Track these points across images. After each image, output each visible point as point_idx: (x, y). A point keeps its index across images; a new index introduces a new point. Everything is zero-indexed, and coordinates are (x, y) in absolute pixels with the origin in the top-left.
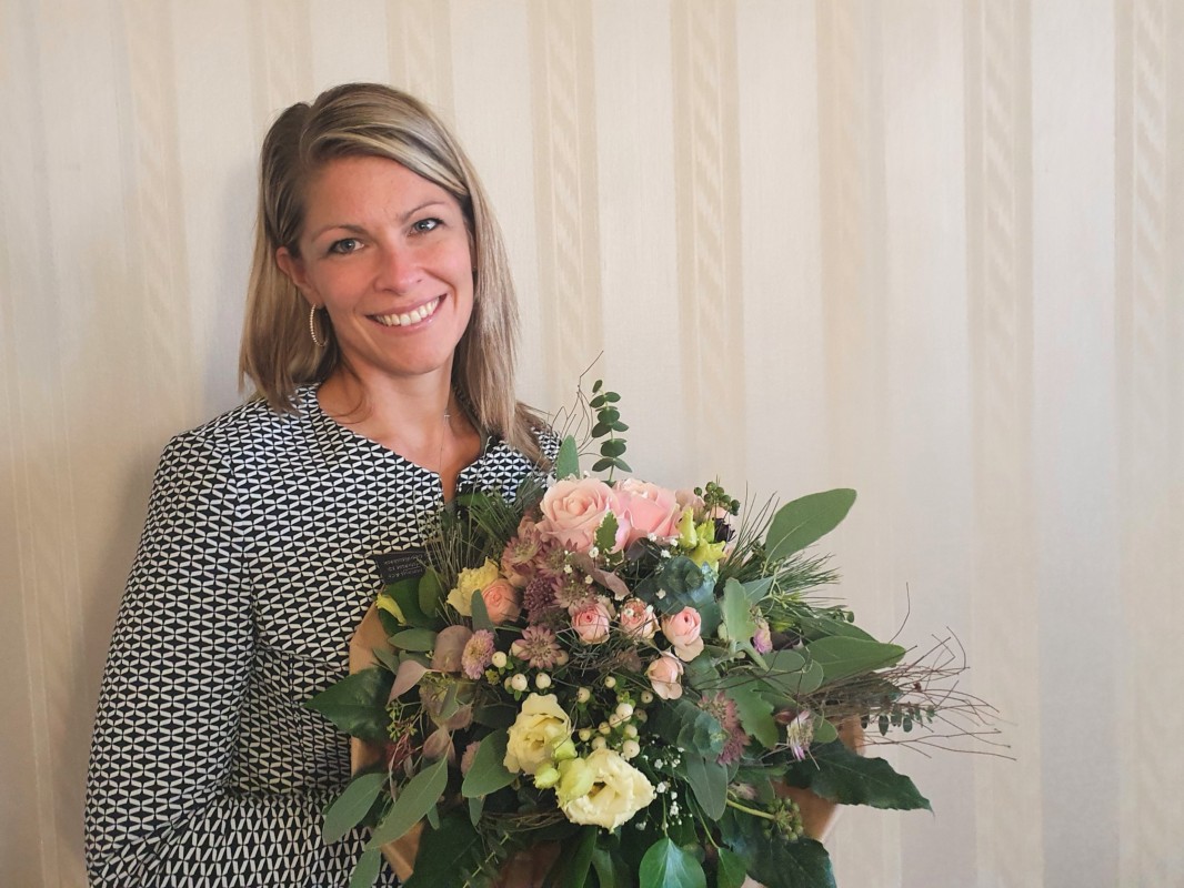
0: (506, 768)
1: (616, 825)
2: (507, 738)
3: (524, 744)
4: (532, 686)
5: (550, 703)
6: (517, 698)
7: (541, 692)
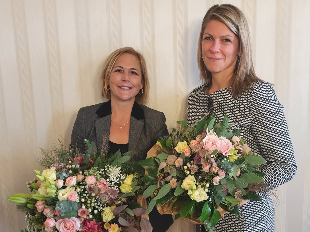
0: (181, 187)
1: (199, 201)
2: (183, 182)
3: (186, 184)
4: (190, 174)
5: (193, 177)
6: (187, 175)
7: (192, 175)
